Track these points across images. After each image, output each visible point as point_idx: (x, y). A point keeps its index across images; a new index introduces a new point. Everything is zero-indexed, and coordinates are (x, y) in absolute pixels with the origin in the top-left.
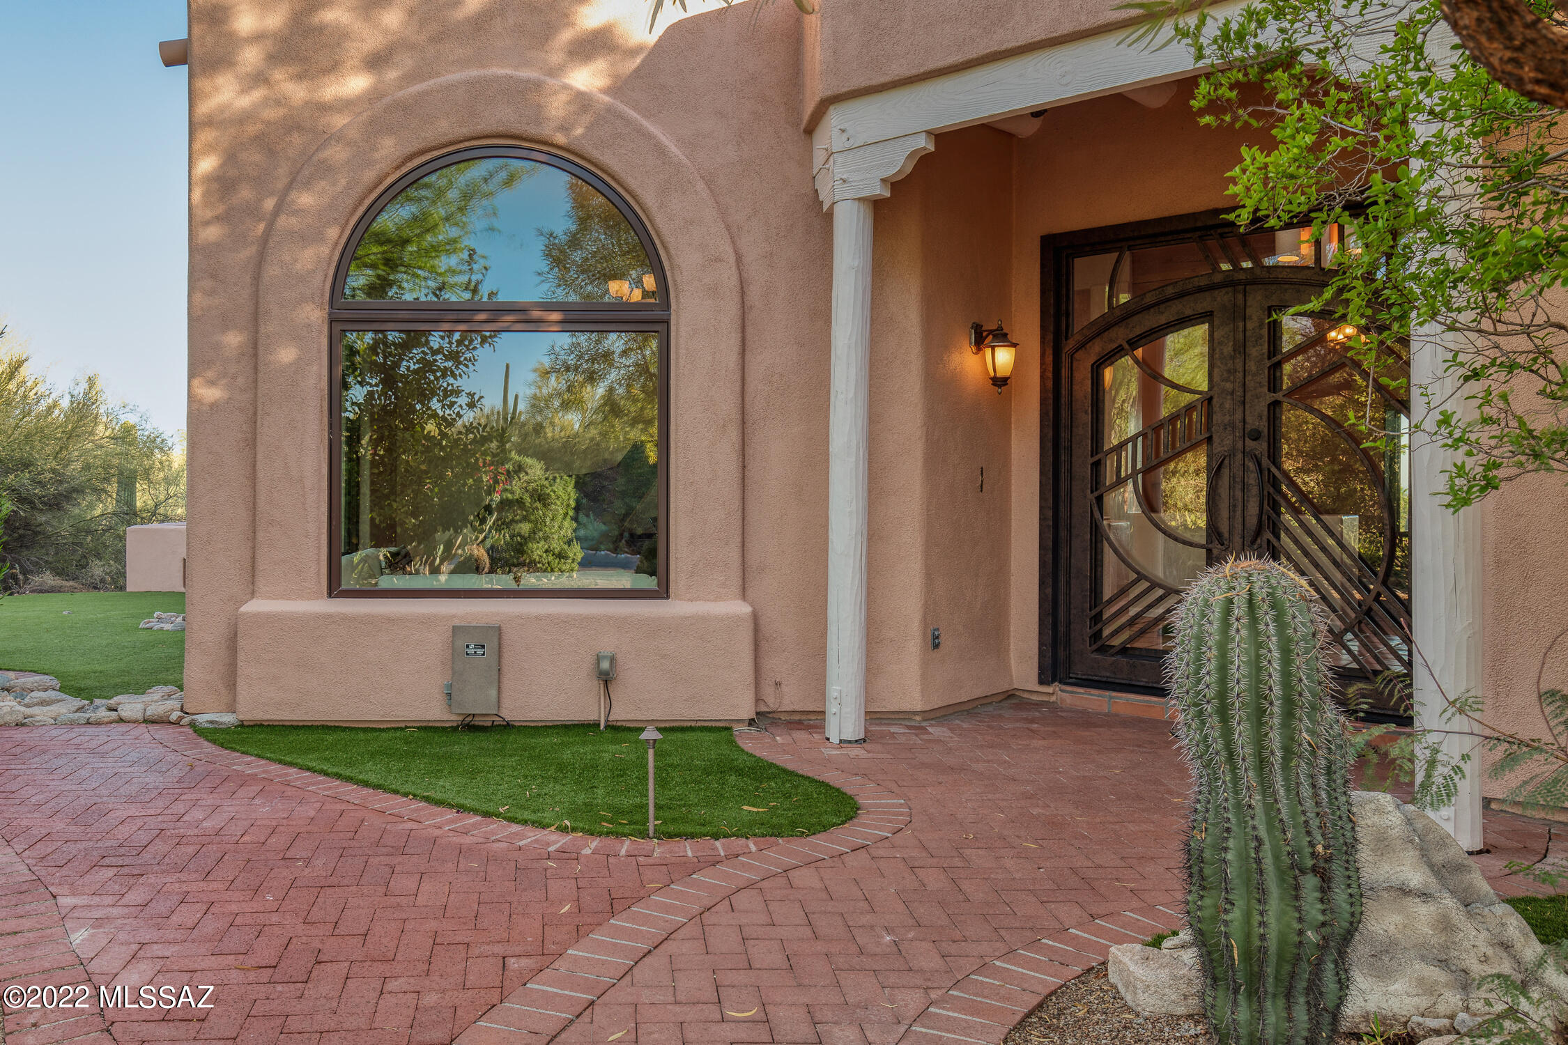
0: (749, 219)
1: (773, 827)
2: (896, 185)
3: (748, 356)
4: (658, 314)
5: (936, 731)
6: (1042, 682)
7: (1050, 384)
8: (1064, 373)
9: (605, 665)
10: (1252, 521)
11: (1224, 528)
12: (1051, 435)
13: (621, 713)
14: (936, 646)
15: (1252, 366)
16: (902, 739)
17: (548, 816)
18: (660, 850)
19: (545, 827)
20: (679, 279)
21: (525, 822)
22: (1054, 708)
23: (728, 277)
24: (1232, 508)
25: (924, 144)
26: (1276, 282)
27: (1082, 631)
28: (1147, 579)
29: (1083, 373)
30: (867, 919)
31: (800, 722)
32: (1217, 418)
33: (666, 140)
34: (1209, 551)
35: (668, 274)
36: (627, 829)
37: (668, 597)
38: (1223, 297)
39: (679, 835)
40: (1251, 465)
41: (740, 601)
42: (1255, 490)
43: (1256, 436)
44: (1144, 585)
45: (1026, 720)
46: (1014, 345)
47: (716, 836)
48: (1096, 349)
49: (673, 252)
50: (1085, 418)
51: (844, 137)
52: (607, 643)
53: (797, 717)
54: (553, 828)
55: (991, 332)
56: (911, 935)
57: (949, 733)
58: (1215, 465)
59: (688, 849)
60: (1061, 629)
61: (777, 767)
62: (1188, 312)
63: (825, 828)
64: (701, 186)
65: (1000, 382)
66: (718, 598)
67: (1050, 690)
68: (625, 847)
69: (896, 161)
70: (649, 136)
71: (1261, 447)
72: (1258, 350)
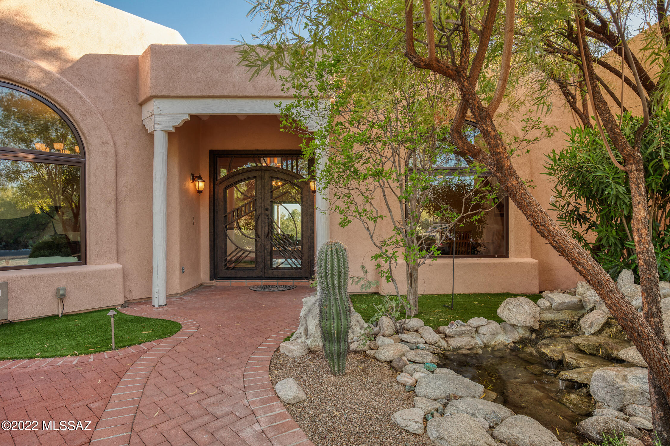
0: (118, 130)
1: (157, 336)
2: (176, 128)
3: (118, 178)
4: (80, 159)
5: (187, 298)
6: (211, 280)
7: (212, 193)
8: (216, 190)
9: (62, 292)
10: (266, 232)
11: (259, 233)
12: (213, 208)
13: (69, 309)
14: (183, 272)
15: (266, 192)
16: (178, 302)
17: (63, 352)
18: (121, 353)
19: (64, 356)
20: (90, 148)
21: (54, 356)
22: (215, 287)
23: (111, 149)
24: (262, 228)
25: (187, 117)
26: (272, 171)
27: (221, 264)
28: (239, 248)
29: (221, 191)
30: (208, 355)
31: (139, 302)
32: (258, 205)
33: (84, 96)
34: (256, 240)
35: (85, 146)
36: (102, 349)
37: (86, 264)
38: (259, 173)
39: (125, 346)
40: (266, 217)
41: (117, 264)
42: (267, 224)
43: (267, 210)
44: (239, 250)
45: (209, 291)
46: (204, 181)
47: (139, 344)
48: (225, 184)
49: (87, 137)
50: (221, 204)
51: (159, 110)
52: (61, 284)
53: (137, 301)
54: (69, 356)
55: (197, 177)
56: (224, 356)
57: (190, 298)
58: (257, 217)
59: (132, 350)
60: (216, 264)
61: (144, 318)
62: (250, 176)
63: (175, 332)
64: (99, 116)
65: (200, 192)
66: (108, 263)
67: (213, 282)
68: (106, 355)
69: (178, 121)
70: (77, 93)
71: (268, 212)
72: (267, 188)
